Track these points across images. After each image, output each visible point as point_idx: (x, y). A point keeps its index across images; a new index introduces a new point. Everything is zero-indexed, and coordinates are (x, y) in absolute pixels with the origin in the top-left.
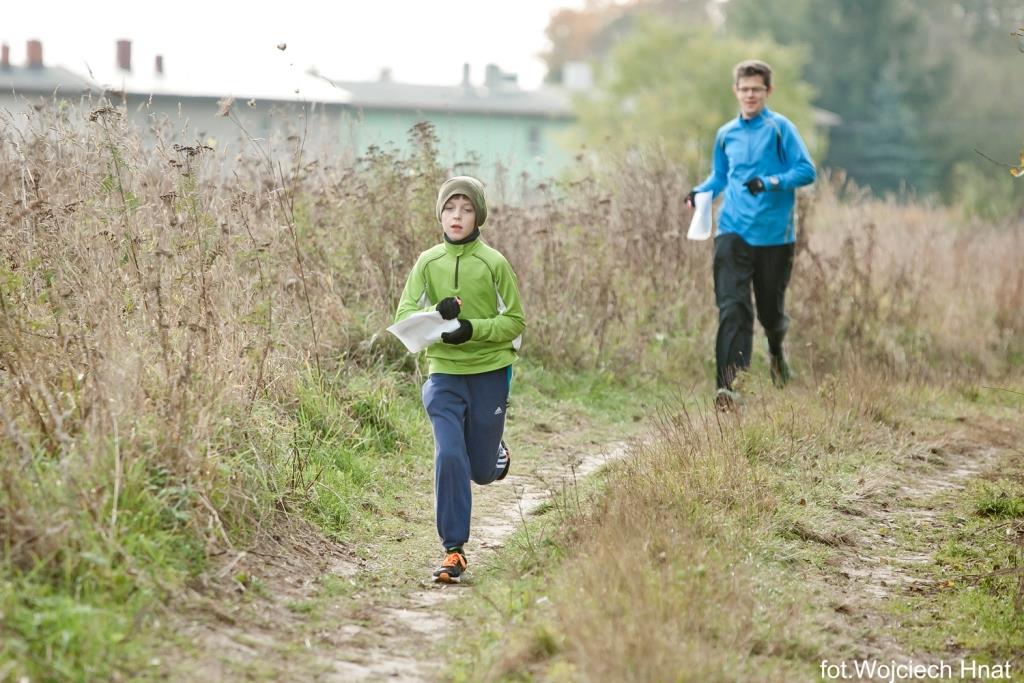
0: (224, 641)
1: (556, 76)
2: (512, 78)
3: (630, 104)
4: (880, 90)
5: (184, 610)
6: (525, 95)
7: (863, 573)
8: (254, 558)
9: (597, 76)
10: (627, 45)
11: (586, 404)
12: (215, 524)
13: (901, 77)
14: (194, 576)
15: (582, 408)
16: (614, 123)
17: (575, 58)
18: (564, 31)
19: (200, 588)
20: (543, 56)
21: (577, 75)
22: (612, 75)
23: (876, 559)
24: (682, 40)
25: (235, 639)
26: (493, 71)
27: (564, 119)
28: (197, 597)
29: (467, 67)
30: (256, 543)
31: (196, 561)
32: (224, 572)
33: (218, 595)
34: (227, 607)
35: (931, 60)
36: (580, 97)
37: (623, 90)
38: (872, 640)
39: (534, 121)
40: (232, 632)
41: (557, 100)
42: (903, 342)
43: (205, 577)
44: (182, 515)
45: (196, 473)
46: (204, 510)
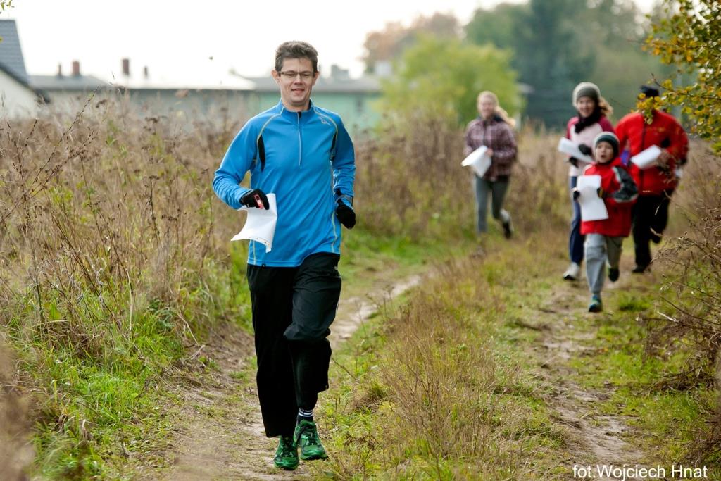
0: (195, 396)
1: (370, 70)
2: (346, 72)
3: (414, 84)
4: (555, 71)
5: (172, 379)
6: (353, 81)
7: (556, 345)
8: (210, 349)
9: (394, 70)
10: (410, 52)
12: (187, 330)
13: (567, 64)
14: (176, 359)
15: (392, 256)
16: (405, 95)
17: (382, 59)
18: (375, 46)
19: (180, 366)
20: (363, 59)
21: (383, 69)
22: (403, 67)
23: (563, 337)
24: (442, 47)
25: (201, 394)
26: (335, 68)
27: (376, 94)
28: (179, 371)
30: (211, 340)
31: (177, 351)
32: (193, 357)
33: (191, 370)
34: (196, 376)
35: (583, 54)
36: (385, 81)
37: (410, 76)
39: (359, 96)
40: (199, 390)
41: (372, 83)
43: (183, 359)
44: (169, 325)
45: (175, 301)
46: (181, 322)
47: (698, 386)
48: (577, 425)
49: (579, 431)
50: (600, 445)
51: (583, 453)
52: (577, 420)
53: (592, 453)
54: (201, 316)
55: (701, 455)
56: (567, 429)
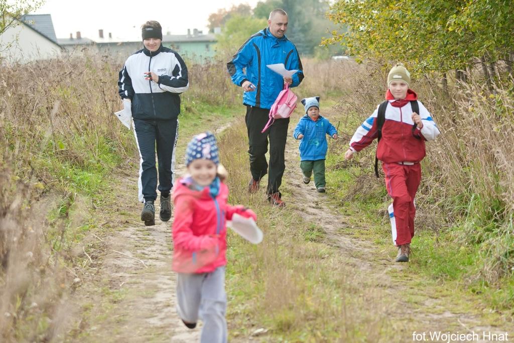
0: (127, 180)
1: (212, 31)
2: (201, 32)
3: (231, 36)
4: (294, 29)
5: (117, 173)
6: (204, 36)
7: (291, 151)
8: (134, 159)
9: (222, 30)
10: (229, 22)
11: (220, 114)
12: (123, 151)
13: (299, 26)
14: (119, 164)
15: (219, 114)
16: (227, 41)
17: (217, 26)
18: (213, 20)
19: (120, 167)
20: (208, 26)
21: (217, 30)
22: (226, 29)
23: (295, 147)
24: (243, 19)
25: (130, 180)
26: (195, 30)
27: (214, 42)
28: (120, 170)
29: (189, 30)
30: (135, 155)
31: (119, 160)
32: (127, 162)
33: (126, 169)
34: (127, 172)
35: (306, 21)
36: (218, 36)
37: (229, 33)
38: (293, 167)
39: (207, 43)
40: (129, 178)
41: (212, 37)
42: (301, 92)
43: (122, 164)
44: (115, 149)
45: (117, 138)
46: (120, 147)
47: (352, 166)
48: (299, 186)
49: (299, 188)
50: (309, 194)
51: (301, 198)
52: (299, 183)
53: (305, 198)
54: (130, 144)
55: (352, 196)
56: (294, 188)
